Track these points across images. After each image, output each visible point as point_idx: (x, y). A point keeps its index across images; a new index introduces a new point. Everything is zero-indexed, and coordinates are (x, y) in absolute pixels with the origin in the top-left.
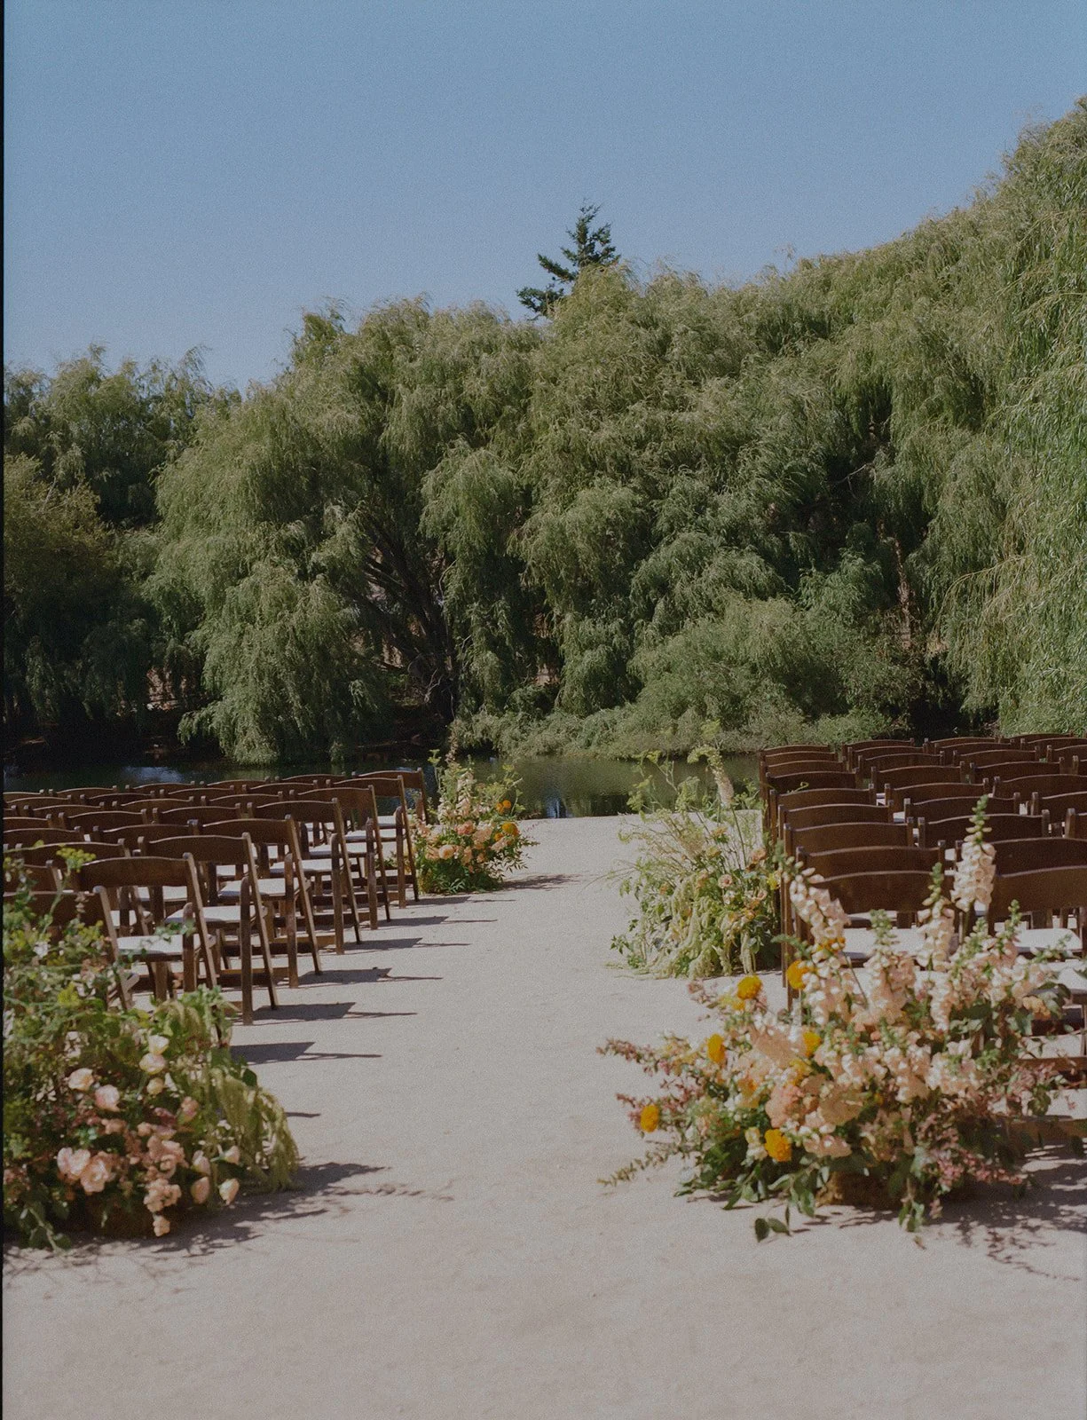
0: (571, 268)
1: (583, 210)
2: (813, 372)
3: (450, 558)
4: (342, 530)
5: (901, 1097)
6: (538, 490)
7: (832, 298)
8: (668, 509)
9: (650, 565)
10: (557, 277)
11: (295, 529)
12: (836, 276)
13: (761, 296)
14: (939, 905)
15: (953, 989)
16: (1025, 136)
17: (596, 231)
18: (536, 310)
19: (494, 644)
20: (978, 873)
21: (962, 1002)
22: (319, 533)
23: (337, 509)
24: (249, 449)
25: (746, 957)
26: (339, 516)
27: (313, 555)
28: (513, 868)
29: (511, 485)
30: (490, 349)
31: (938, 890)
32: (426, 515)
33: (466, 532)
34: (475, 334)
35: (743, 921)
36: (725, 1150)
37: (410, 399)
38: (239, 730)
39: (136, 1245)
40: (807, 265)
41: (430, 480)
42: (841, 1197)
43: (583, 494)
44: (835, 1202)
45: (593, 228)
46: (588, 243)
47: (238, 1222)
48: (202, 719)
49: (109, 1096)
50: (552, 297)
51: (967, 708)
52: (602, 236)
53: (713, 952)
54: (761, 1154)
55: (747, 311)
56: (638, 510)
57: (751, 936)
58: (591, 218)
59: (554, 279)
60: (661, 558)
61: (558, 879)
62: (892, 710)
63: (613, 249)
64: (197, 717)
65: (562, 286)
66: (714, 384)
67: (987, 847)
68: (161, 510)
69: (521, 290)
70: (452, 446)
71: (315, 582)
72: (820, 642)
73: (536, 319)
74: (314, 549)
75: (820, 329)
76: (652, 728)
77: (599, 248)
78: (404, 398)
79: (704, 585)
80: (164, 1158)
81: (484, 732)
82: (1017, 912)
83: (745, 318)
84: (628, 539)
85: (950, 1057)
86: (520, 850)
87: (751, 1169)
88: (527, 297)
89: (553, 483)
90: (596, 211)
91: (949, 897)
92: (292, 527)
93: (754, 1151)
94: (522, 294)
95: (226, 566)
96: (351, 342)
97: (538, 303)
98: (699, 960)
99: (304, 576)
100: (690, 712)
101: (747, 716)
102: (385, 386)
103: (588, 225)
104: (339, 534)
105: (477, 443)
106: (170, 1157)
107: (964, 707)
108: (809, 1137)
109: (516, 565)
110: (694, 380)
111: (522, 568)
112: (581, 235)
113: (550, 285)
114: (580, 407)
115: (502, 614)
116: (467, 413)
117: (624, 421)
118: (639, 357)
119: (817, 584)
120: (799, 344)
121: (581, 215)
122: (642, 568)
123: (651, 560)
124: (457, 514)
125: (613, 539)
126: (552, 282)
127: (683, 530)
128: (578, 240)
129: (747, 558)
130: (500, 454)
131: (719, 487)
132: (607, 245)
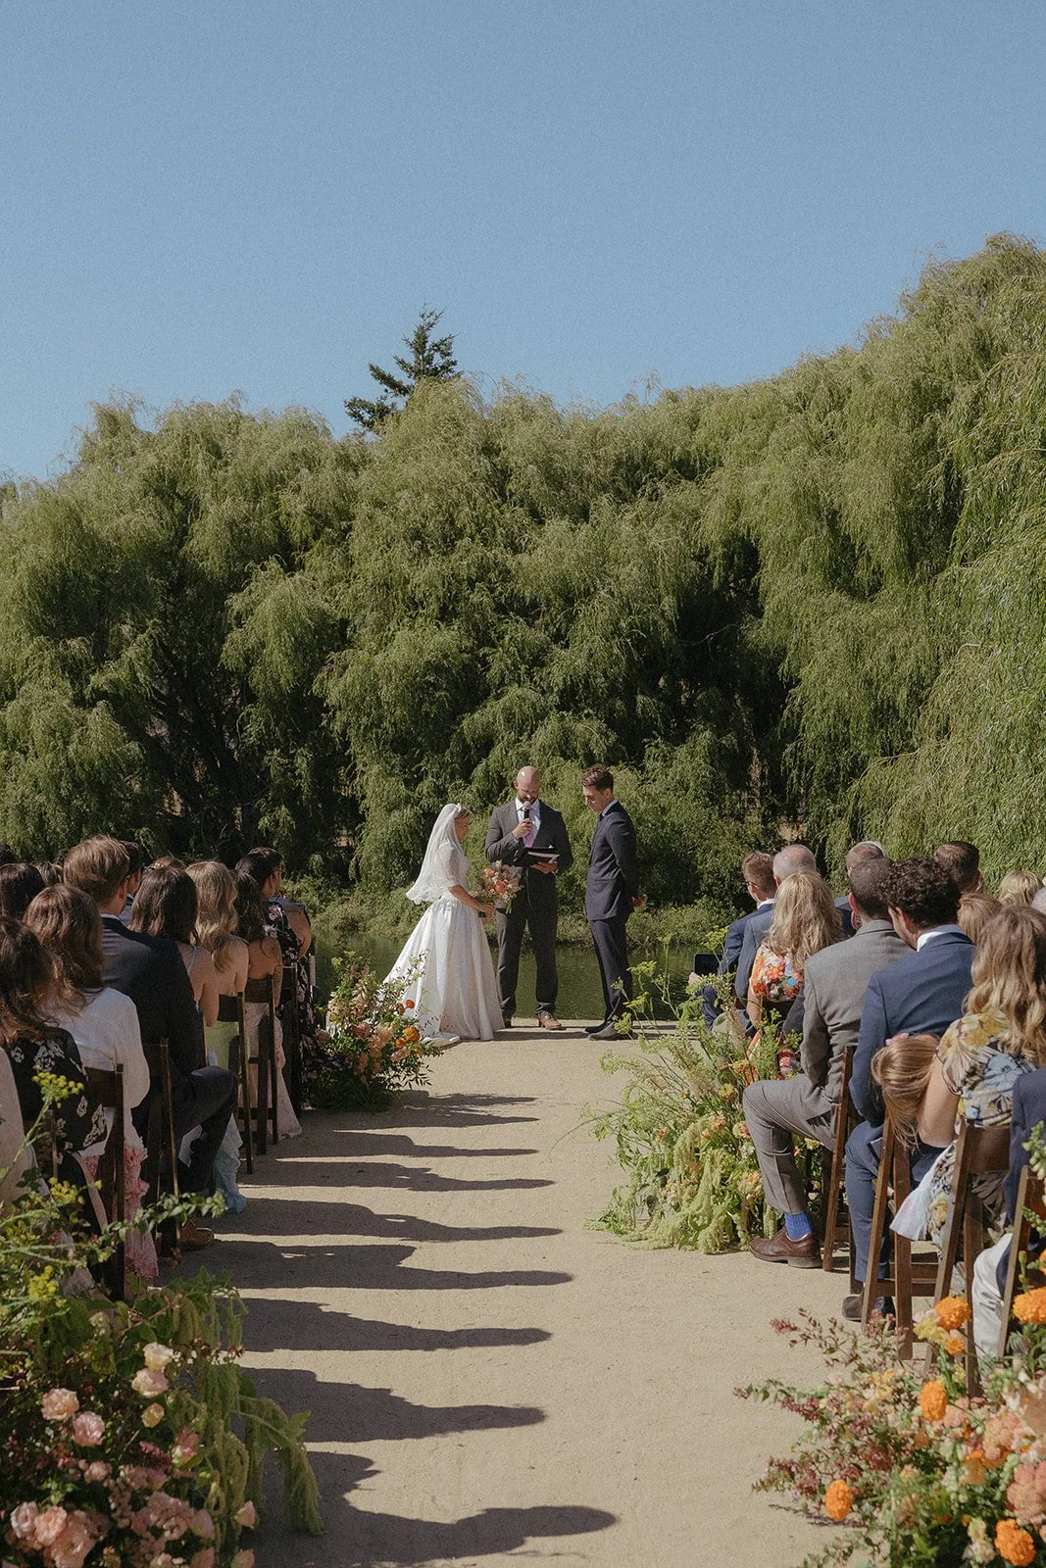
0: (406, 380)
1: (423, 316)
2: (674, 518)
3: (251, 698)
4: (128, 653)
6: (355, 626)
7: (699, 435)
8: (502, 657)
9: (472, 723)
10: (390, 390)
11: (76, 647)
12: (706, 413)
13: (620, 428)
16: (928, 275)
17: (437, 341)
18: (364, 424)
19: (291, 798)
22: (104, 651)
26: (126, 636)
27: (94, 678)
29: (326, 617)
30: (312, 463)
32: (229, 645)
33: (277, 665)
34: (295, 445)
36: (932, 1541)
37: (216, 512)
40: (673, 397)
41: (234, 604)
43: (403, 635)
45: (433, 337)
46: (426, 354)
49: (92, 1427)
50: (382, 412)
52: (443, 347)
53: (728, 1219)
54: (987, 1555)
55: (604, 445)
56: (464, 655)
58: (431, 325)
59: (386, 391)
60: (488, 714)
63: (454, 363)
65: (394, 400)
66: (557, 526)
69: (349, 400)
70: (263, 569)
71: (95, 710)
73: (363, 433)
74: (94, 671)
75: (688, 469)
77: (439, 361)
78: (211, 510)
79: (532, 749)
80: (171, 1523)
83: (602, 452)
84: (452, 689)
88: (355, 408)
89: (371, 619)
90: (437, 318)
92: (73, 643)
93: (979, 1551)
94: (350, 405)
96: (148, 441)
97: (367, 417)
98: (710, 1229)
99: (80, 701)
102: (188, 493)
103: (427, 333)
104: (124, 659)
105: (291, 567)
109: (318, 703)
110: (538, 518)
111: (327, 710)
112: (420, 344)
113: (382, 398)
114: (405, 538)
115: (302, 764)
116: (283, 535)
117: (454, 557)
118: (477, 488)
119: (664, 756)
120: (661, 485)
121: (420, 322)
122: (465, 723)
123: (476, 716)
124: (263, 646)
125: (436, 686)
126: (384, 394)
127: (515, 685)
128: (416, 349)
129: (585, 723)
130: (313, 580)
131: (561, 640)
132: (448, 358)
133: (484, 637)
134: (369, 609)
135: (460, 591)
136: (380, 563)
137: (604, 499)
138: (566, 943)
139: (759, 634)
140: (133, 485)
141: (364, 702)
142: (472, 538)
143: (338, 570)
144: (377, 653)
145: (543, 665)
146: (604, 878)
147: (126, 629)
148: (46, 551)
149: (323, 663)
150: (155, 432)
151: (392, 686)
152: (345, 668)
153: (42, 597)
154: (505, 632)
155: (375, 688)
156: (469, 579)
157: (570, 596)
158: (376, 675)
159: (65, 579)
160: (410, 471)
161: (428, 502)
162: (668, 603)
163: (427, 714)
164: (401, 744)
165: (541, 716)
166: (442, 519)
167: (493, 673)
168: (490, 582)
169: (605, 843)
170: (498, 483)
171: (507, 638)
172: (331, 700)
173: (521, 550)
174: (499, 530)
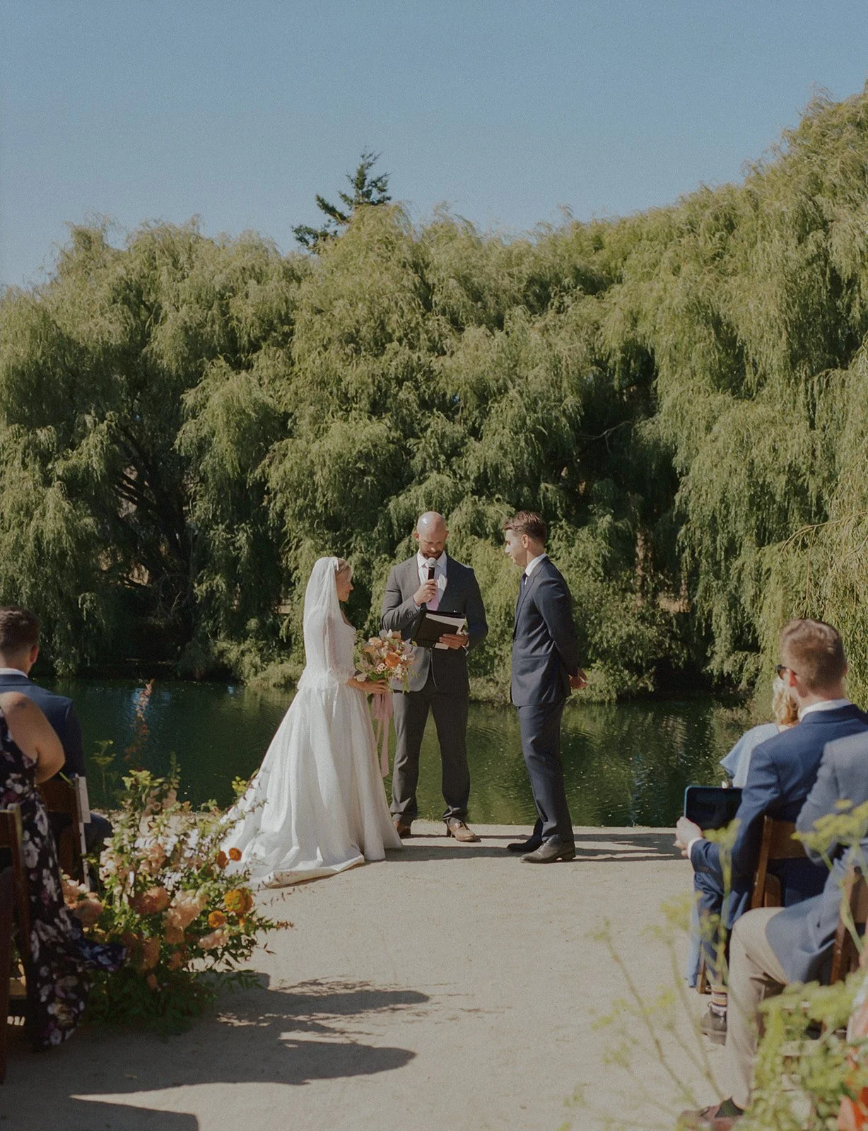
0: (342, 207)
1: (363, 157)
2: (578, 328)
4: (93, 441)
6: (295, 418)
7: (598, 258)
8: (424, 447)
9: (397, 505)
10: (332, 218)
11: (44, 435)
12: (607, 237)
13: (534, 251)
17: (374, 179)
18: (309, 247)
22: (69, 440)
26: (90, 425)
27: (57, 462)
29: (270, 410)
30: (259, 276)
32: (183, 434)
33: (222, 455)
34: (247, 260)
37: (174, 318)
41: (190, 398)
43: (337, 427)
45: (371, 175)
46: (365, 189)
50: (326, 237)
52: (379, 184)
55: (518, 265)
56: (392, 446)
58: (370, 165)
59: (329, 220)
60: (412, 497)
62: (636, 668)
63: (388, 199)
65: (336, 228)
66: (473, 333)
69: (296, 226)
70: (214, 368)
71: (52, 489)
74: (60, 457)
75: (588, 285)
77: (375, 195)
78: (170, 316)
83: (515, 271)
88: (302, 234)
89: (310, 412)
90: (375, 158)
92: (42, 432)
94: (297, 231)
96: (118, 257)
97: (311, 242)
99: (46, 482)
102: (152, 302)
103: (366, 172)
105: (239, 366)
109: (261, 487)
110: (457, 326)
111: (268, 493)
112: (360, 183)
113: (325, 226)
114: (341, 341)
115: (242, 538)
116: (232, 337)
117: (383, 358)
118: (404, 299)
119: (568, 537)
120: (567, 300)
121: (362, 162)
122: (391, 505)
123: (401, 498)
124: (213, 434)
125: (364, 473)
126: (327, 223)
127: (435, 472)
128: (357, 185)
129: (497, 506)
130: (260, 379)
131: (476, 433)
132: (383, 193)
133: (409, 429)
134: (308, 403)
135: (388, 388)
136: (318, 362)
137: (518, 311)
138: (477, 702)
139: (651, 430)
140: (104, 293)
141: (302, 486)
142: (400, 341)
143: (282, 369)
144: (314, 442)
145: (460, 455)
146: (534, 654)
147: (88, 419)
148: (23, 351)
149: (268, 451)
150: (124, 250)
151: (326, 470)
152: (285, 455)
153: (18, 390)
154: (428, 426)
155: (312, 474)
156: (397, 378)
157: (484, 395)
158: (312, 462)
159: (40, 374)
160: (345, 283)
161: (362, 310)
162: (571, 401)
163: (356, 495)
164: (332, 523)
165: (457, 498)
166: (373, 325)
167: (416, 463)
168: (416, 381)
169: (533, 609)
170: (425, 293)
171: (429, 430)
172: (272, 484)
173: (444, 353)
174: (423, 336)
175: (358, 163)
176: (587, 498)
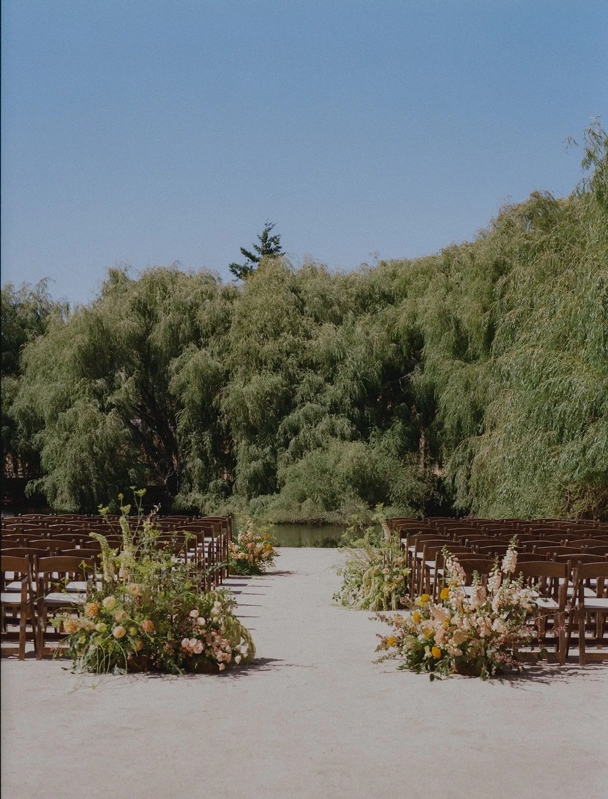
0: (257, 255)
1: (266, 225)
2: (383, 323)
3: (182, 407)
4: (124, 386)
5: (481, 635)
6: (233, 374)
7: (396, 282)
8: (302, 389)
9: (288, 420)
10: (250, 260)
12: (399, 272)
13: (359, 279)
14: (497, 571)
15: (500, 599)
16: (503, 210)
17: (273, 237)
18: (237, 276)
19: (202, 455)
20: (511, 560)
21: (503, 604)
22: (112, 387)
23: (123, 375)
24: (79, 337)
25: (393, 603)
26: (123, 378)
27: (109, 398)
28: (270, 566)
29: (218, 369)
30: (211, 296)
31: (497, 565)
32: (172, 382)
33: (193, 394)
34: (204, 288)
35: (393, 588)
36: (416, 654)
37: (165, 320)
38: (59, 491)
39: (208, 675)
40: (384, 264)
41: (174, 363)
42: (457, 671)
43: (255, 378)
44: (455, 673)
45: (271, 235)
46: (267, 242)
47: (242, 670)
48: (39, 484)
49: (202, 621)
50: (246, 270)
51: (456, 507)
52: (275, 240)
53: (380, 600)
54: (430, 655)
55: (351, 287)
56: (284, 388)
57: (396, 594)
58: (270, 229)
59: (248, 260)
60: (296, 416)
61: (288, 572)
62: (415, 505)
63: (280, 247)
64: (36, 483)
65: (252, 264)
66: (328, 326)
67: (515, 552)
68: (23, 367)
69: (231, 264)
70: (188, 347)
71: (110, 413)
72: (380, 466)
73: (237, 280)
74: (109, 395)
75: (389, 299)
76: (289, 507)
77: (273, 246)
78: (162, 318)
79: (317, 432)
80: (222, 643)
81: (194, 502)
82: (522, 576)
83: (349, 291)
84: (279, 403)
85: (501, 619)
86: (272, 558)
87: (425, 661)
88: (234, 268)
89: (240, 370)
90: (273, 226)
91: (500, 569)
92: (99, 381)
93: (428, 654)
94: (232, 266)
95: (59, 401)
96: (135, 285)
97: (239, 272)
98: (374, 603)
99: (102, 409)
100: (309, 500)
101: (339, 504)
102: (152, 310)
103: (268, 233)
104: (123, 389)
105: (201, 346)
106: (224, 643)
107: (454, 506)
108: (449, 647)
109: (217, 412)
110: (319, 323)
111: (220, 414)
113: (246, 264)
114: (257, 332)
115: (207, 439)
116: (197, 330)
117: (279, 341)
119: (379, 435)
120: (378, 306)
121: (266, 227)
122: (285, 420)
123: (290, 417)
124: (188, 383)
125: (270, 403)
126: (247, 262)
127: (309, 402)
128: (263, 240)
129: (342, 420)
130: (212, 352)
131: (330, 380)
132: (277, 245)
133: (292, 380)
134: (240, 365)
135: (282, 357)
136: (245, 343)
137: (349, 314)
140: (127, 306)
142: (288, 331)
143: (224, 347)
144: (244, 387)
145: (322, 392)
148: (86, 338)
149: (218, 392)
150: (137, 280)
152: (228, 394)
154: (304, 377)
155: (243, 404)
156: (287, 352)
157: (333, 361)
158: (243, 397)
160: (258, 300)
161: (267, 315)
162: (379, 364)
165: (321, 416)
166: (274, 323)
167: (298, 397)
168: (297, 353)
170: (300, 306)
171: (305, 380)
172: (222, 409)
173: (311, 338)
174: (301, 328)
175: (264, 228)
176: (391, 413)
